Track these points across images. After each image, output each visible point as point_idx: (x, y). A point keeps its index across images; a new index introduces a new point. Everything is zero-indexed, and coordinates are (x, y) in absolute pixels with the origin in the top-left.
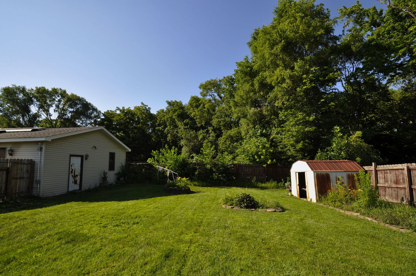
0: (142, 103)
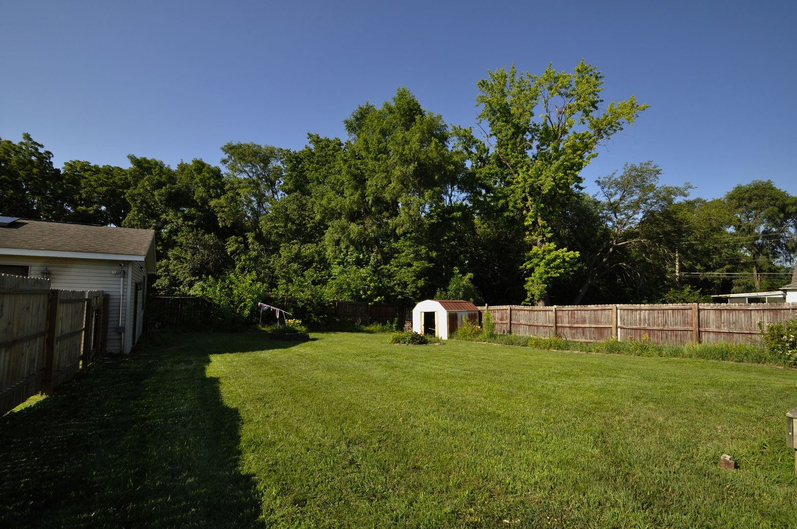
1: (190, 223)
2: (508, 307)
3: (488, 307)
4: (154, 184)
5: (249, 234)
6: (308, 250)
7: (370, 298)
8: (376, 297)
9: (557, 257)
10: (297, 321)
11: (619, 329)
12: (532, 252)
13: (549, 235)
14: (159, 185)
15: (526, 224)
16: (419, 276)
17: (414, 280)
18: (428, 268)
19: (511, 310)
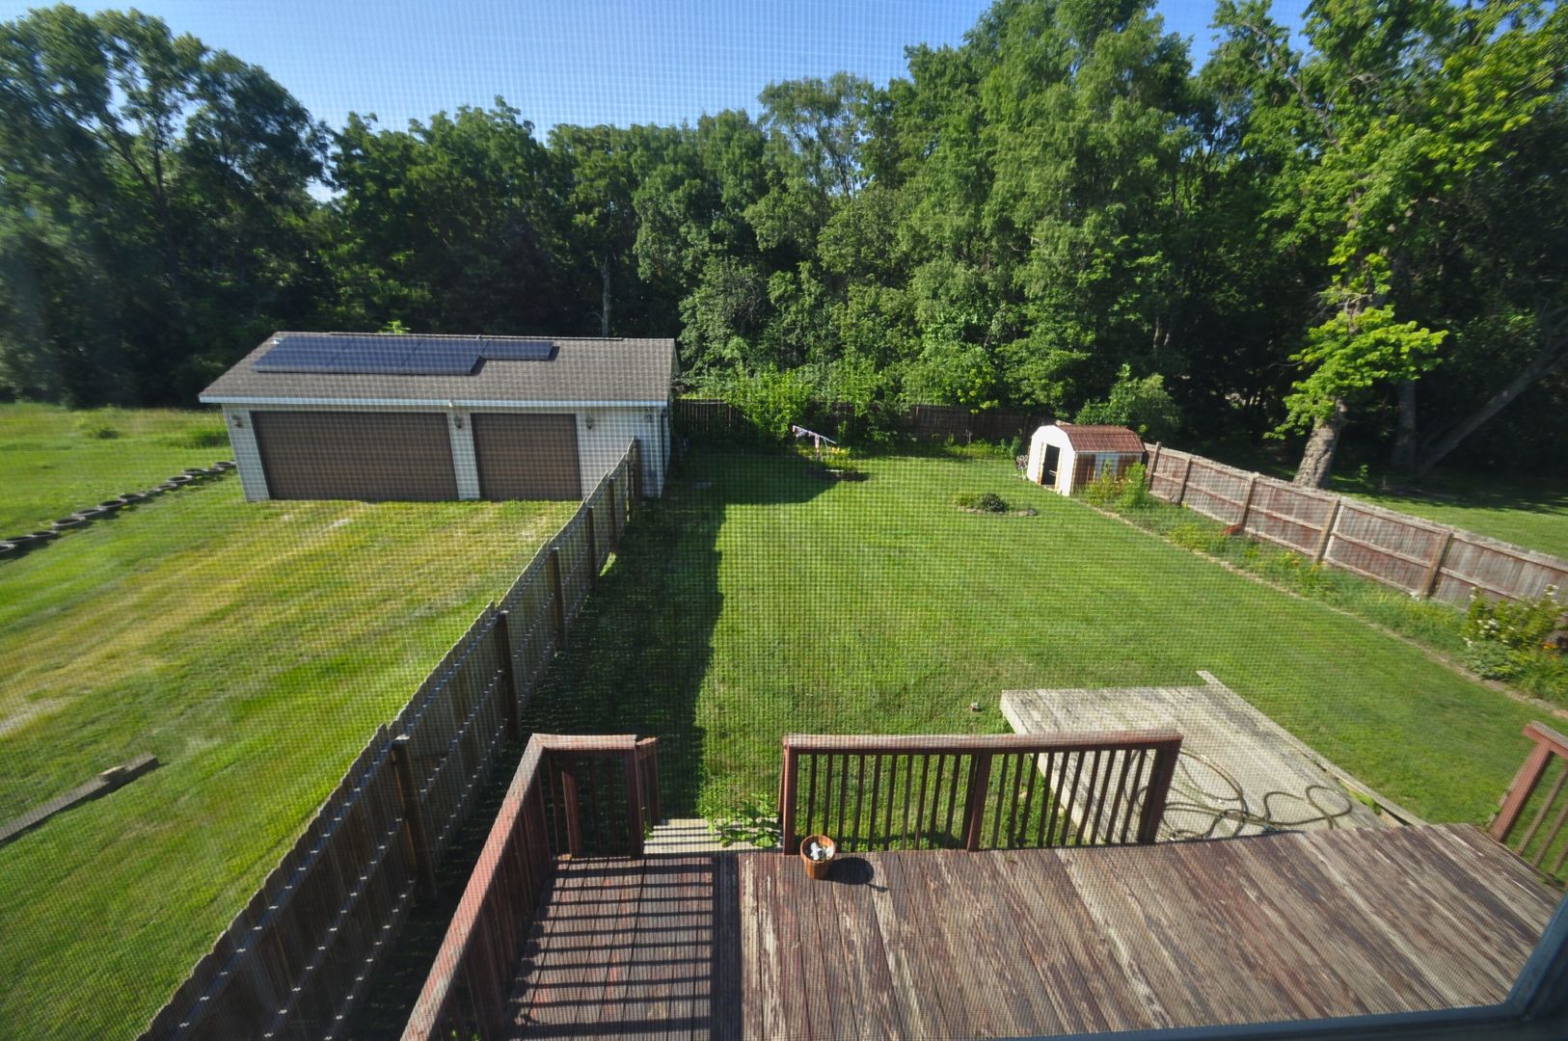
0: (500, 102)
1: (720, 247)
2: (1186, 456)
3: (1159, 448)
4: (668, 182)
5: (801, 264)
6: (890, 299)
7: (974, 403)
8: (984, 401)
9: (1380, 342)
10: (843, 451)
11: (1332, 538)
12: (1330, 325)
13: (1383, 289)
14: (674, 183)
15: (1332, 261)
16: (1054, 376)
17: (1046, 385)
18: (1075, 362)
19: (1191, 463)
